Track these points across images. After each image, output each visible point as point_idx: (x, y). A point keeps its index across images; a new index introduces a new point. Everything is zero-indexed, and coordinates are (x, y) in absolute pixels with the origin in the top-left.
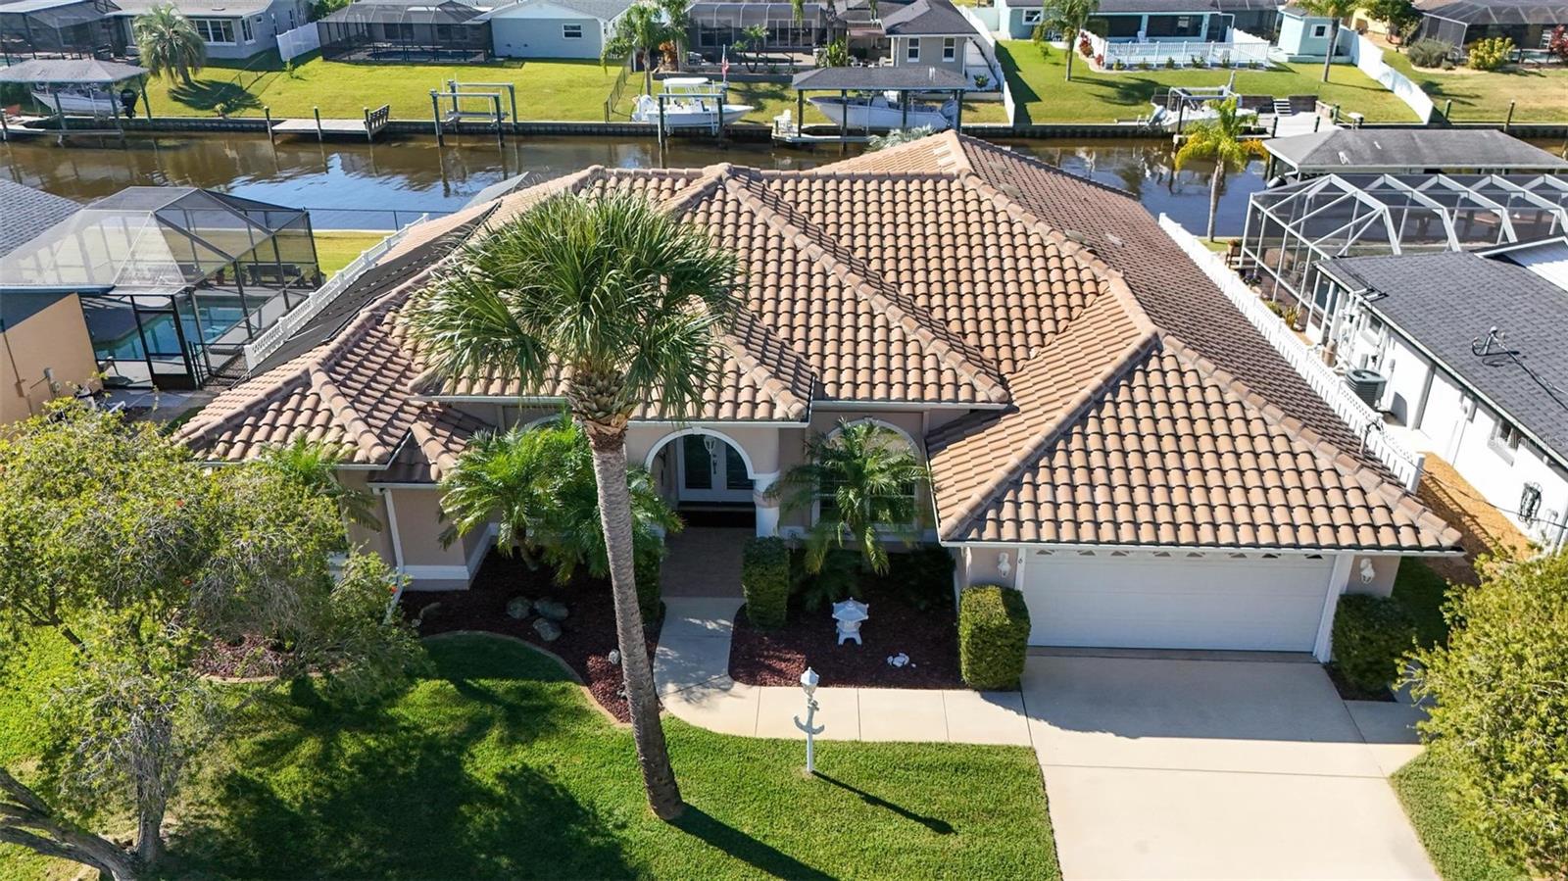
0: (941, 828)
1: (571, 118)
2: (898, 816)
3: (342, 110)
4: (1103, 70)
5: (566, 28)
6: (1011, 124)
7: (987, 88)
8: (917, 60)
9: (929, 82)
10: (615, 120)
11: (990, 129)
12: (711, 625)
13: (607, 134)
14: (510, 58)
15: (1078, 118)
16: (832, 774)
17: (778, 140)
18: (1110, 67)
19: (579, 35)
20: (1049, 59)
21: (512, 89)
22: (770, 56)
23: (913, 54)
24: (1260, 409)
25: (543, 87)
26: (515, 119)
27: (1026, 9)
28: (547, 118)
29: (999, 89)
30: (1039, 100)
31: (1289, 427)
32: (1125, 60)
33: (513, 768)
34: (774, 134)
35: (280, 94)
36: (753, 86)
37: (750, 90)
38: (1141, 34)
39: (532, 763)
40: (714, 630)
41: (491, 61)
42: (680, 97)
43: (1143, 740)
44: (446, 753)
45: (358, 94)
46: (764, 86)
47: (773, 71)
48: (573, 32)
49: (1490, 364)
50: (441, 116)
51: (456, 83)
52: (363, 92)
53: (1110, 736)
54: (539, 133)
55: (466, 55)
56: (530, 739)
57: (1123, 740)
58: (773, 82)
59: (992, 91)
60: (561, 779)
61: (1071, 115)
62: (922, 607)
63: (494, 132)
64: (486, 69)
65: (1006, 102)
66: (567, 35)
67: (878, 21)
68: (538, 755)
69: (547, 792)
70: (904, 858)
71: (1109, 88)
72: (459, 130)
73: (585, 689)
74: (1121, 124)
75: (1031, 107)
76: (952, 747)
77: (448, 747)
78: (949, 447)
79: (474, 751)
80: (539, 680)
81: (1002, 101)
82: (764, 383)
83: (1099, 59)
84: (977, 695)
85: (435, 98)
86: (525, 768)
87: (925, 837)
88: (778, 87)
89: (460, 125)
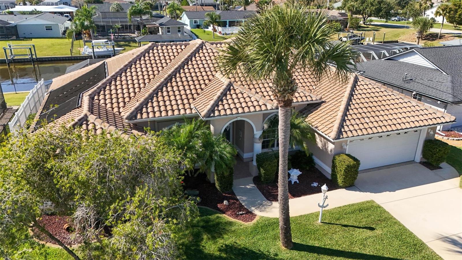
0: (372, 229)
1: (57, 55)
2: (356, 229)
4: (221, 35)
5: (46, 27)
8: (170, 33)
9: (180, 38)
10: (74, 55)
12: (248, 187)
13: (72, 60)
14: (25, 38)
16: (327, 221)
18: (223, 34)
19: (51, 29)
20: (205, 33)
21: (34, 46)
22: (122, 34)
23: (169, 32)
24: (392, 92)
25: (44, 46)
26: (36, 56)
27: (194, 20)
28: (48, 56)
31: (402, 95)
32: (227, 32)
33: (222, 246)
36: (119, 43)
38: (227, 26)
39: (227, 243)
40: (250, 188)
41: (18, 38)
42: (98, 46)
43: (397, 191)
44: (193, 248)
46: (122, 43)
47: (124, 38)
48: (49, 28)
49: (407, 83)
50: (8, 56)
51: (11, 45)
53: (388, 192)
54: (46, 61)
55: (8, 38)
56: (220, 235)
57: (392, 192)
58: (125, 42)
60: (243, 246)
62: (308, 169)
63: (30, 61)
64: (17, 41)
66: (46, 29)
67: (154, 23)
68: (228, 240)
69: (241, 251)
70: (369, 240)
72: (14, 62)
73: (224, 215)
76: (353, 205)
77: (193, 246)
78: (309, 116)
79: (203, 245)
80: (206, 215)
82: (260, 99)
83: (220, 33)
84: (344, 189)
85: (5, 50)
86: (226, 245)
87: (369, 233)
88: (127, 43)
89: (13, 60)
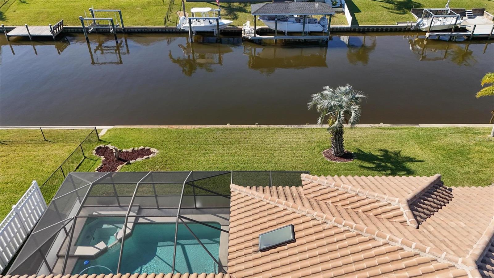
1: (149, 25)
3: (42, 21)
6: (350, 25)
7: (337, 6)
9: (316, 11)
10: (169, 25)
11: (340, 28)
15: (379, 21)
17: (244, 38)
25: (136, 6)
26: (122, 25)
29: (342, 6)
30: (361, 12)
34: (243, 35)
35: (14, 12)
36: (231, 4)
37: (230, 7)
42: (199, 19)
45: (52, 10)
46: (236, 4)
52: (53, 10)
54: (135, 32)
59: (338, 7)
61: (376, 20)
65: (346, 13)
71: (391, 5)
74: (399, 25)
75: (357, 15)
81: (343, 12)
88: (242, 5)
